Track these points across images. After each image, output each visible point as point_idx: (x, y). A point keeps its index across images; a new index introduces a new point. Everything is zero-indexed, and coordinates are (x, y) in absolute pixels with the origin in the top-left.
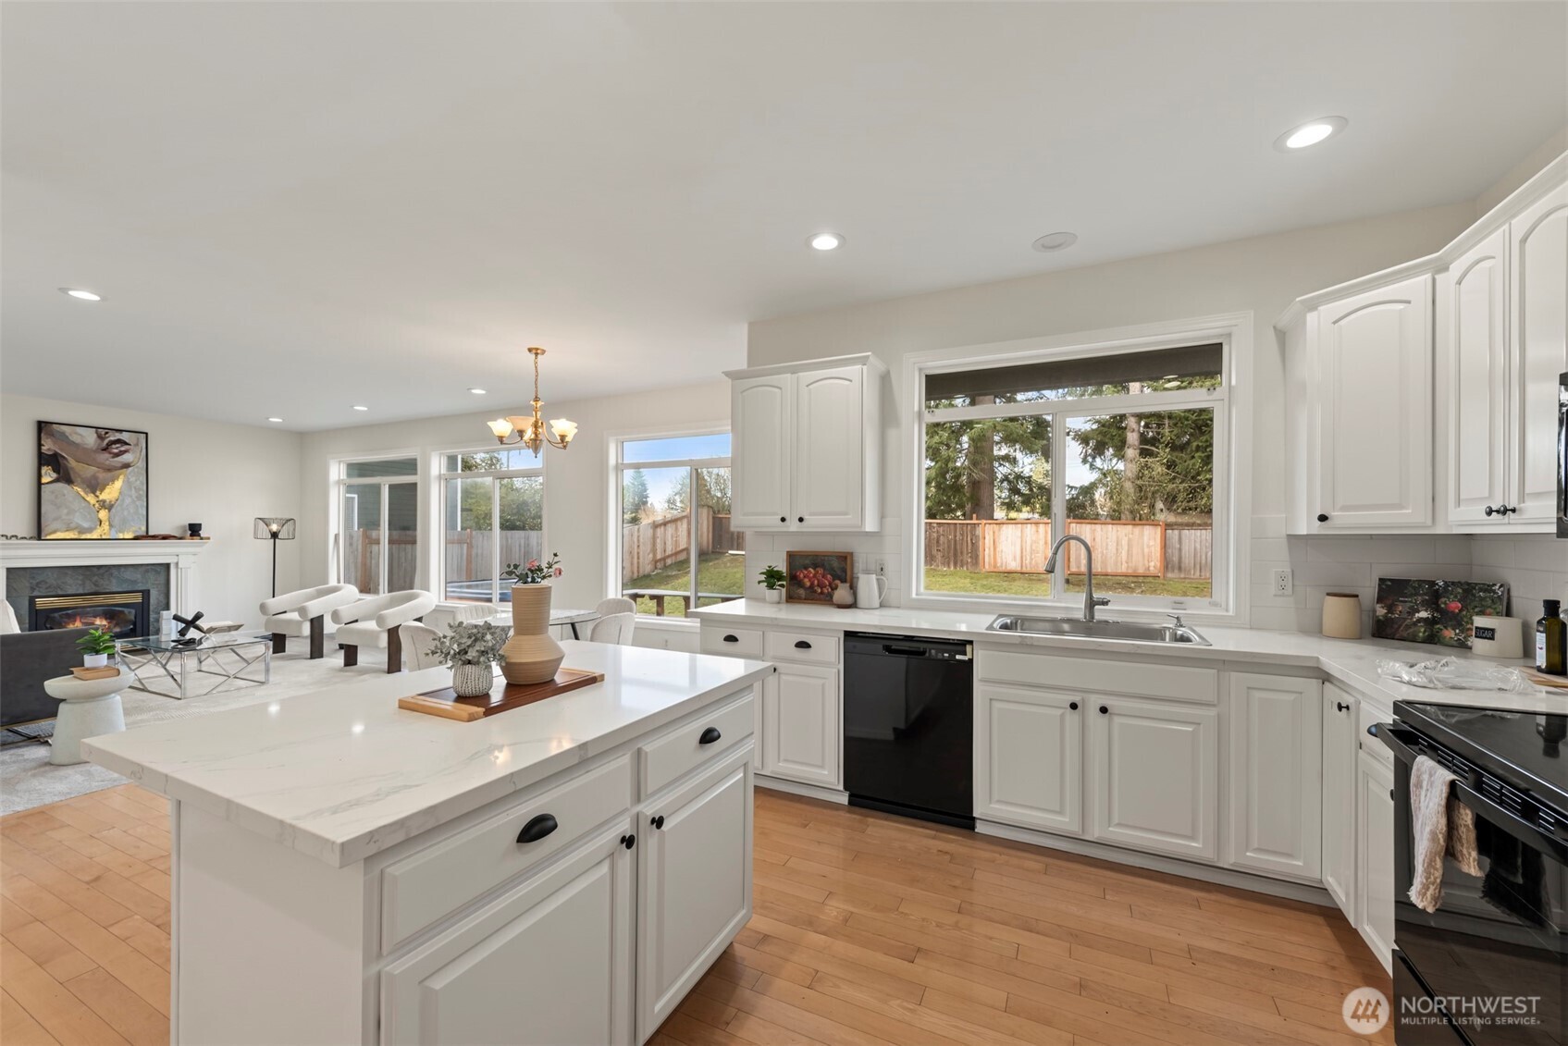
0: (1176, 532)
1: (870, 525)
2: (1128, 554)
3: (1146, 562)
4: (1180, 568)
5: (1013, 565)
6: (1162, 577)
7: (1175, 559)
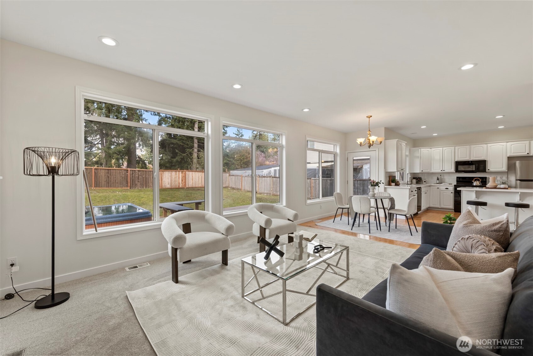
5: (168, 186)
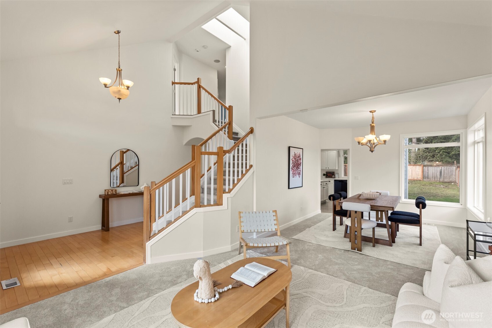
0: (427, 168)
1: (337, 169)
2: (411, 174)
3: (417, 176)
4: (428, 178)
6: (422, 180)
7: (427, 175)
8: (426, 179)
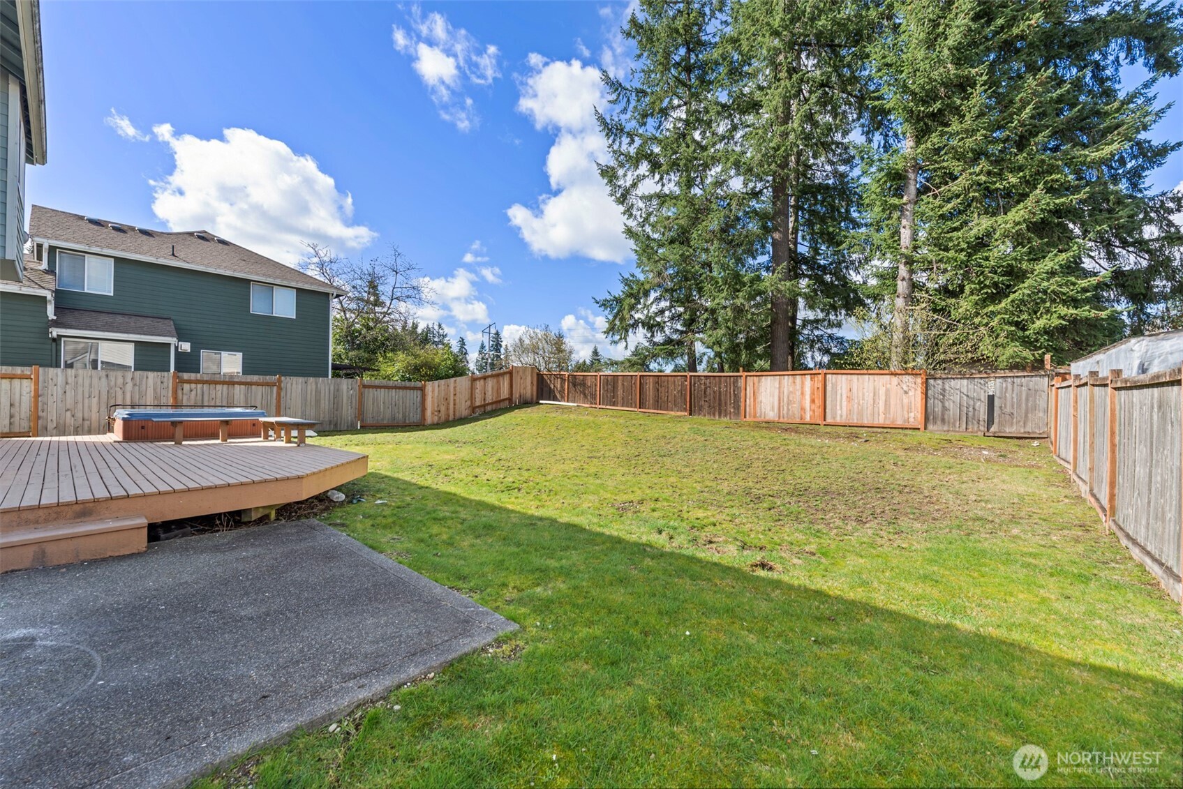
2: (886, 405)
3: (905, 413)
4: (943, 420)
5: (771, 415)
6: (922, 429)
7: (938, 409)
8: (935, 423)
